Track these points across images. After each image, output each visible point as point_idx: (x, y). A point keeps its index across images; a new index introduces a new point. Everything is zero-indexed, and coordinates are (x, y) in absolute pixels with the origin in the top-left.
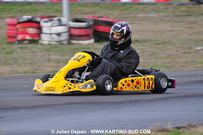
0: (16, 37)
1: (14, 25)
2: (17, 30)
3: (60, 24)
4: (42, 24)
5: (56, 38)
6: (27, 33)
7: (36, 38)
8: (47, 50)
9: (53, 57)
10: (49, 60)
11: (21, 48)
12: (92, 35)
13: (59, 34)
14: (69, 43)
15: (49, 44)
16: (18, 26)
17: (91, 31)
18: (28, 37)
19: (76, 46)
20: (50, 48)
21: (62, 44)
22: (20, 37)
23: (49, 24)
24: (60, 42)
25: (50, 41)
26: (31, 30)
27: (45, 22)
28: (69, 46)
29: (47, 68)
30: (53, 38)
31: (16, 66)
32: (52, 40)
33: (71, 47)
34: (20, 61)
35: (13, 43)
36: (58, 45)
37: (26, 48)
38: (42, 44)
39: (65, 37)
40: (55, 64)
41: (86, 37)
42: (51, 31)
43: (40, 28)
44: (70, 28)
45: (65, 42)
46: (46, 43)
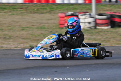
0: (64, 25)
1: (63, 17)
2: (65, 20)
4: (80, 17)
5: (88, 25)
12: (109, 24)
13: (89, 23)
14: (95, 28)
16: (66, 18)
17: (109, 21)
19: (100, 30)
20: (84, 31)
21: (91, 29)
23: (84, 17)
25: (84, 27)
27: (81, 15)
28: (95, 30)
30: (86, 25)
33: (97, 31)
35: (62, 28)
36: (89, 29)
39: (92, 25)
40: (87, 41)
41: (106, 24)
42: (85, 21)
44: (96, 19)
45: (93, 28)
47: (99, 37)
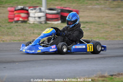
0: (13, 19)
1: (13, 12)
2: (14, 14)
3: (41, 11)
4: (30, 11)
5: (38, 20)
6: (20, 17)
7: (26, 20)
8: (32, 27)
9: (36, 31)
10: (33, 33)
11: (17, 25)
12: (60, 18)
13: (39, 18)
14: (46, 23)
15: (34, 24)
16: (15, 12)
17: (59, 16)
18: (21, 19)
19: (50, 25)
20: (34, 25)
21: (42, 24)
22: (16, 19)
23: (34, 11)
24: (40, 22)
25: (34, 22)
26: (23, 15)
27: (31, 10)
28: (45, 24)
30: (36, 20)
31: (13, 36)
32: (35, 21)
33: (47, 25)
34: (16, 33)
35: (12, 22)
36: (39, 24)
37: (20, 25)
38: (29, 23)
39: (43, 19)
41: (56, 19)
42: (35, 15)
43: (28, 14)
44: (47, 14)
45: (43, 22)
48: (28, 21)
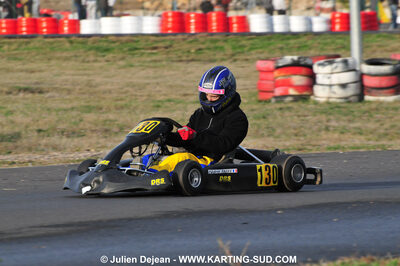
0: (273, 92)
1: (270, 71)
2: (274, 80)
3: (348, 67)
4: (316, 69)
5: (339, 92)
6: (291, 86)
7: (306, 93)
8: (324, 112)
9: (333, 123)
10: (327, 129)
11: (281, 109)
13: (344, 86)
14: (360, 97)
15: (328, 103)
16: (276, 73)
18: (292, 92)
19: (374, 106)
20: (330, 108)
21: (350, 102)
22: (278, 92)
23: (328, 69)
24: (347, 99)
25: (329, 98)
26: (299, 80)
27: (320, 65)
28: (360, 104)
29: (324, 142)
30: (334, 93)
31: (271, 139)
32: (333, 95)
33: (364, 107)
34: (279, 131)
35: (268, 101)
37: (289, 109)
38: (316, 103)
39: (351, 91)
40: (336, 135)
42: (331, 80)
43: (312, 77)
44: (362, 75)
46: (322, 100)
47: (371, 125)
48: (312, 97)
